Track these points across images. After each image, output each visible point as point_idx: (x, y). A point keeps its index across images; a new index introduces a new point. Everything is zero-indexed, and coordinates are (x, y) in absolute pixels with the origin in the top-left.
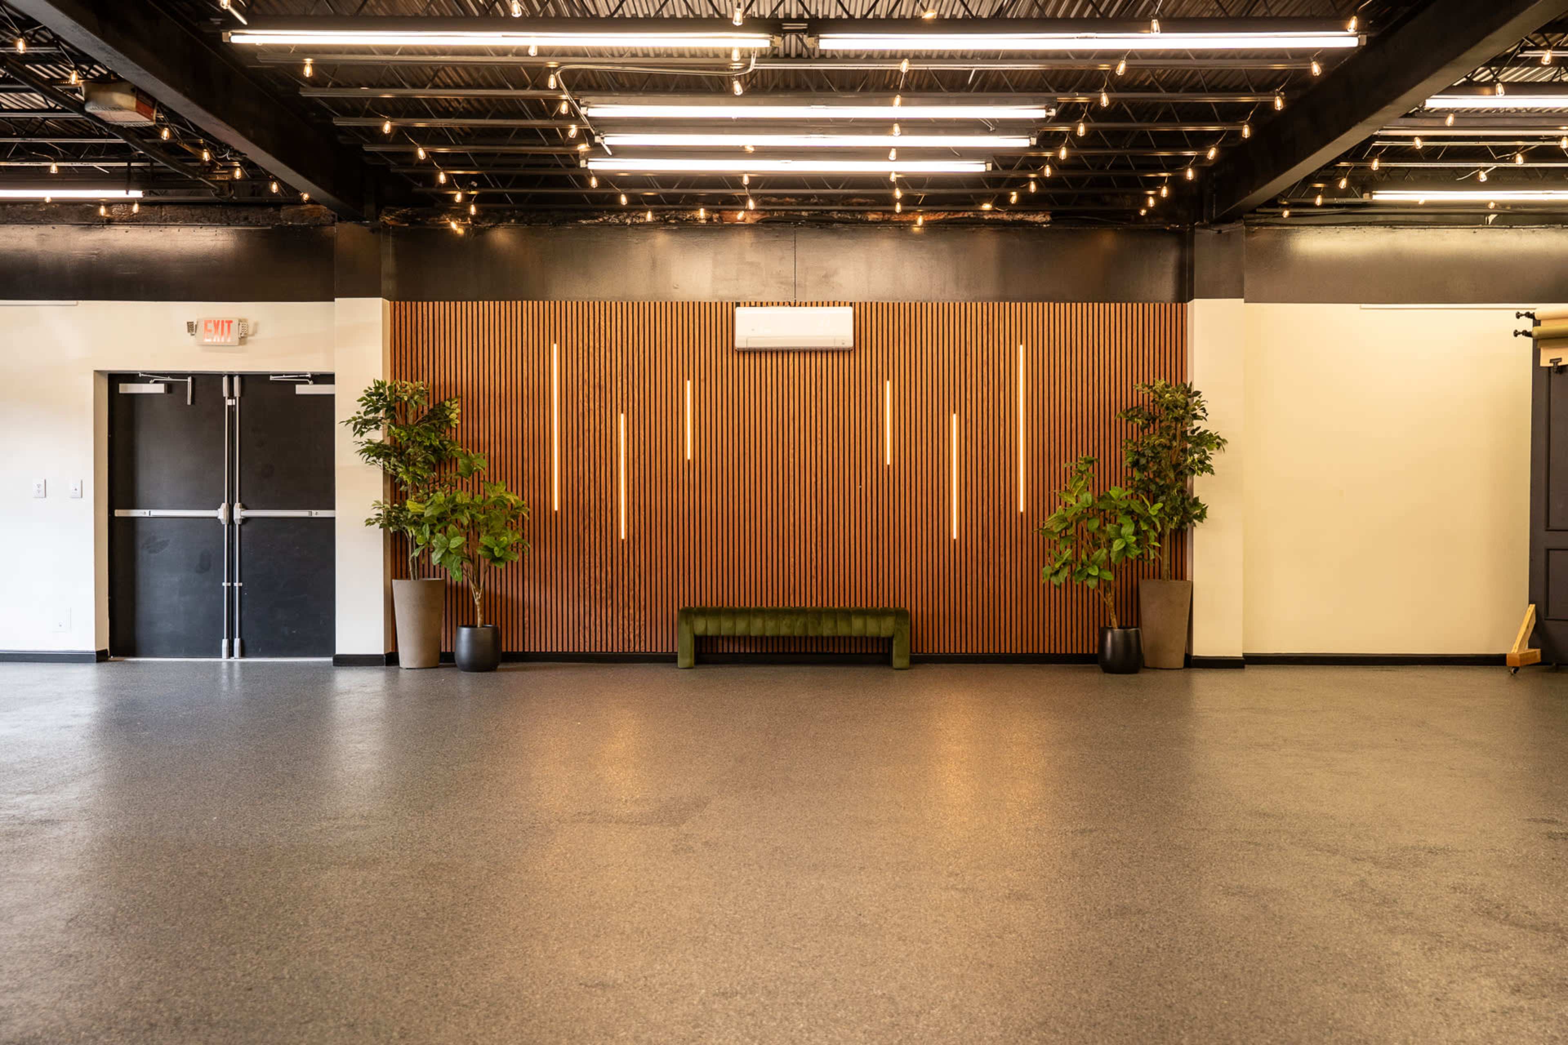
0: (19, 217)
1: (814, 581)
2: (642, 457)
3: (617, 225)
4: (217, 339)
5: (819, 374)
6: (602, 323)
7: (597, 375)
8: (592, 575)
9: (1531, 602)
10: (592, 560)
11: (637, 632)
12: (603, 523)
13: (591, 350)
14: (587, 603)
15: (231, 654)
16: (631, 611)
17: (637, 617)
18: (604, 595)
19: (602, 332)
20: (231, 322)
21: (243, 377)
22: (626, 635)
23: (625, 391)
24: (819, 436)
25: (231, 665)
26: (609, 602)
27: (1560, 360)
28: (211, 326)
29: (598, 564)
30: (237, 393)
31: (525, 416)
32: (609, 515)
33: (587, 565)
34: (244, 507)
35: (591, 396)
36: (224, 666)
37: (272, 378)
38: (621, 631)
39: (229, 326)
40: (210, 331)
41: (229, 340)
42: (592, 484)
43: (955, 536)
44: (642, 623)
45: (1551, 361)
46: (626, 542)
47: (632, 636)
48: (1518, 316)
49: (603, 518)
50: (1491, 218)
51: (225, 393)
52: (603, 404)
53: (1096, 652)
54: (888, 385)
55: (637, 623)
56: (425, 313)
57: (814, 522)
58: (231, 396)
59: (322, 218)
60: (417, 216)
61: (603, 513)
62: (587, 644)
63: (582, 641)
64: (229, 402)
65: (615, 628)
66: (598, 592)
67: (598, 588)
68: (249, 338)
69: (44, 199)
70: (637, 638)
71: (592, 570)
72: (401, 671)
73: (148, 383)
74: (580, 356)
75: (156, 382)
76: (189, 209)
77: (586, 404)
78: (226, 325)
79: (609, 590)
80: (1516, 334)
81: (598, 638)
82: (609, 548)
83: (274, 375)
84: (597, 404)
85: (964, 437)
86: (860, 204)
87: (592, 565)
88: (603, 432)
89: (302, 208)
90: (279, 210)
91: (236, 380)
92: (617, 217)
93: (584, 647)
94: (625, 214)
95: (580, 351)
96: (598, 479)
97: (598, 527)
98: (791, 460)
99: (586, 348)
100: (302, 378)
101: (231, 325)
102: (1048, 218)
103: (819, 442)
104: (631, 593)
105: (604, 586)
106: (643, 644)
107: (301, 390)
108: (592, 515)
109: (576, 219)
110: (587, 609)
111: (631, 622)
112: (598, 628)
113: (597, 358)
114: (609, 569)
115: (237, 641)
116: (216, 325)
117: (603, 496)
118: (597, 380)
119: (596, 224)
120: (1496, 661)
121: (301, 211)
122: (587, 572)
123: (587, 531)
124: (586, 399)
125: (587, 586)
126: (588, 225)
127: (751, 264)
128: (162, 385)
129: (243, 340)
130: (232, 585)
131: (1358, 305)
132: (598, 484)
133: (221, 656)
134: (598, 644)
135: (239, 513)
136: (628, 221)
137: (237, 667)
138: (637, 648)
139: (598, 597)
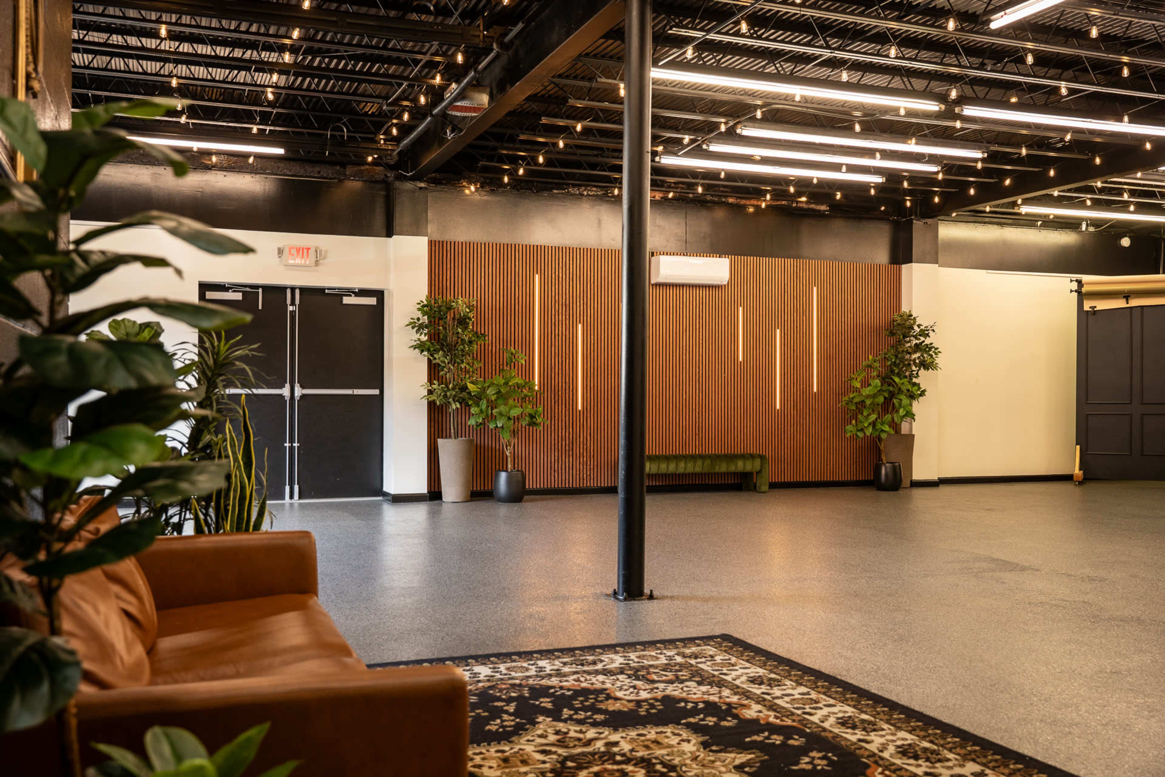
0: (136, 158)
1: (697, 437)
2: (592, 353)
3: (577, 195)
4: (298, 261)
5: (701, 301)
6: (568, 262)
7: (564, 297)
8: (560, 434)
9: (1077, 444)
10: (560, 424)
11: (588, 473)
12: (567, 398)
13: (560, 279)
14: (556, 454)
15: (291, 497)
16: (585, 459)
17: (589, 463)
18: (567, 448)
19: (568, 268)
20: (309, 249)
21: (304, 290)
22: (581, 475)
23: (582, 309)
24: (701, 342)
25: (291, 505)
26: (571, 453)
27: (1095, 307)
28: (294, 251)
29: (564, 427)
30: (297, 302)
31: (516, 324)
32: (571, 393)
33: (556, 428)
34: (303, 387)
35: (560, 311)
36: (287, 506)
37: (327, 291)
38: (578, 472)
39: (308, 252)
40: (293, 255)
41: (308, 262)
42: (560, 372)
43: (778, 407)
44: (592, 467)
45: (1090, 307)
46: (582, 412)
47: (585, 476)
48: (1071, 281)
49: (567, 395)
50: (1039, 223)
51: (289, 301)
52: (567, 317)
53: (872, 478)
54: (741, 309)
55: (588, 467)
56: (449, 248)
57: (697, 398)
58: (293, 303)
59: (376, 176)
60: (444, 179)
61: (567, 392)
62: (556, 482)
63: (553, 480)
64: (290, 308)
65: (574, 471)
66: (564, 446)
67: (564, 443)
68: (321, 261)
69: (192, 148)
70: (588, 477)
71: (560, 431)
72: (444, 504)
73: (228, 291)
74: (553, 283)
75: (234, 291)
76: (275, 162)
77: (557, 317)
78: (305, 251)
79: (571, 445)
80: (1071, 291)
81: (564, 478)
82: (571, 416)
83: (328, 289)
84: (564, 317)
85: (783, 345)
86: (723, 192)
87: (560, 427)
88: (568, 336)
89: (363, 168)
90: (345, 168)
91: (297, 292)
92: (578, 190)
93: (555, 484)
94: (584, 188)
95: (553, 281)
96: (564, 369)
97: (564, 401)
98: (684, 357)
99: (557, 278)
100: (350, 292)
101: (310, 251)
102: (828, 208)
103: (701, 346)
104: (585, 447)
105: (567, 442)
106: (592, 481)
107: (346, 300)
108: (560, 393)
109: (551, 190)
110: (556, 458)
111: (585, 467)
112: (564, 471)
113: (564, 285)
114: (571, 430)
115: (296, 488)
116: (298, 250)
117: (567, 380)
118: (564, 301)
119: (563, 194)
120: (1067, 478)
121: (361, 170)
122: (556, 432)
123: (557, 404)
124: (557, 313)
125: (556, 442)
126: (558, 194)
127: (659, 226)
128: (241, 294)
129: (317, 263)
130: (292, 445)
131: (985, 271)
132: (564, 372)
133: (284, 499)
134: (564, 482)
135: (299, 392)
136: (585, 193)
137: (296, 505)
138: (588, 484)
139: (564, 449)
